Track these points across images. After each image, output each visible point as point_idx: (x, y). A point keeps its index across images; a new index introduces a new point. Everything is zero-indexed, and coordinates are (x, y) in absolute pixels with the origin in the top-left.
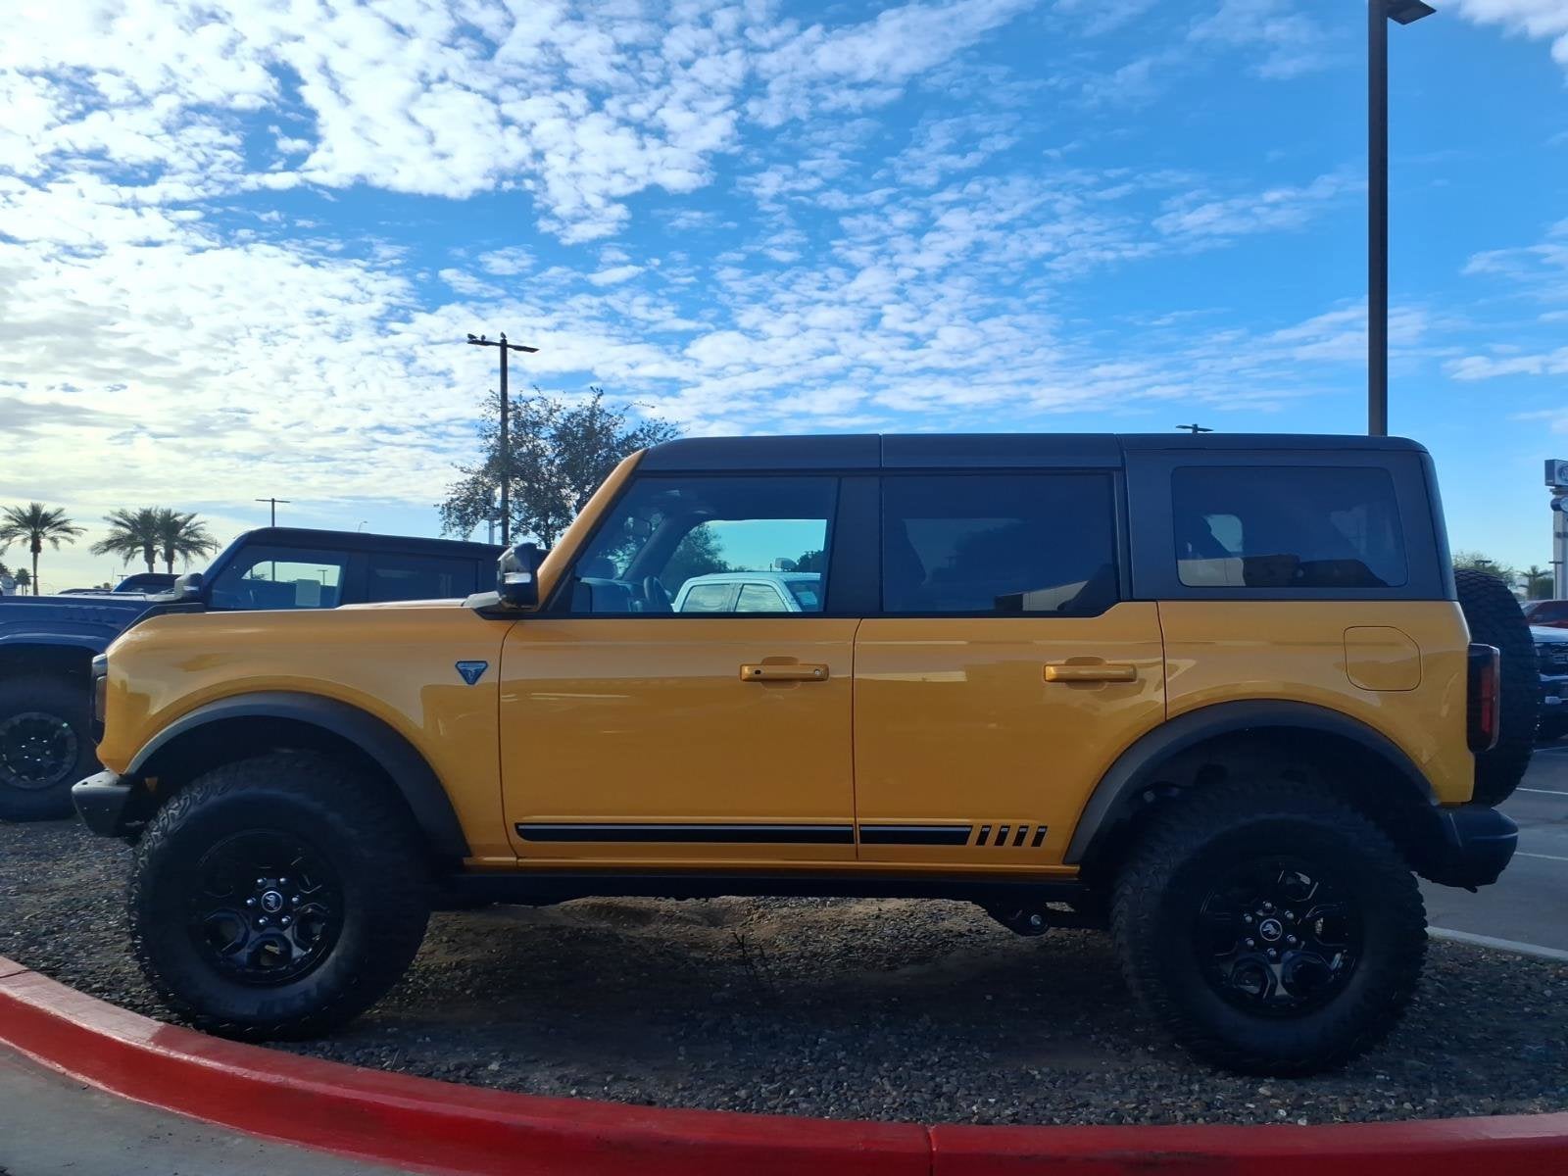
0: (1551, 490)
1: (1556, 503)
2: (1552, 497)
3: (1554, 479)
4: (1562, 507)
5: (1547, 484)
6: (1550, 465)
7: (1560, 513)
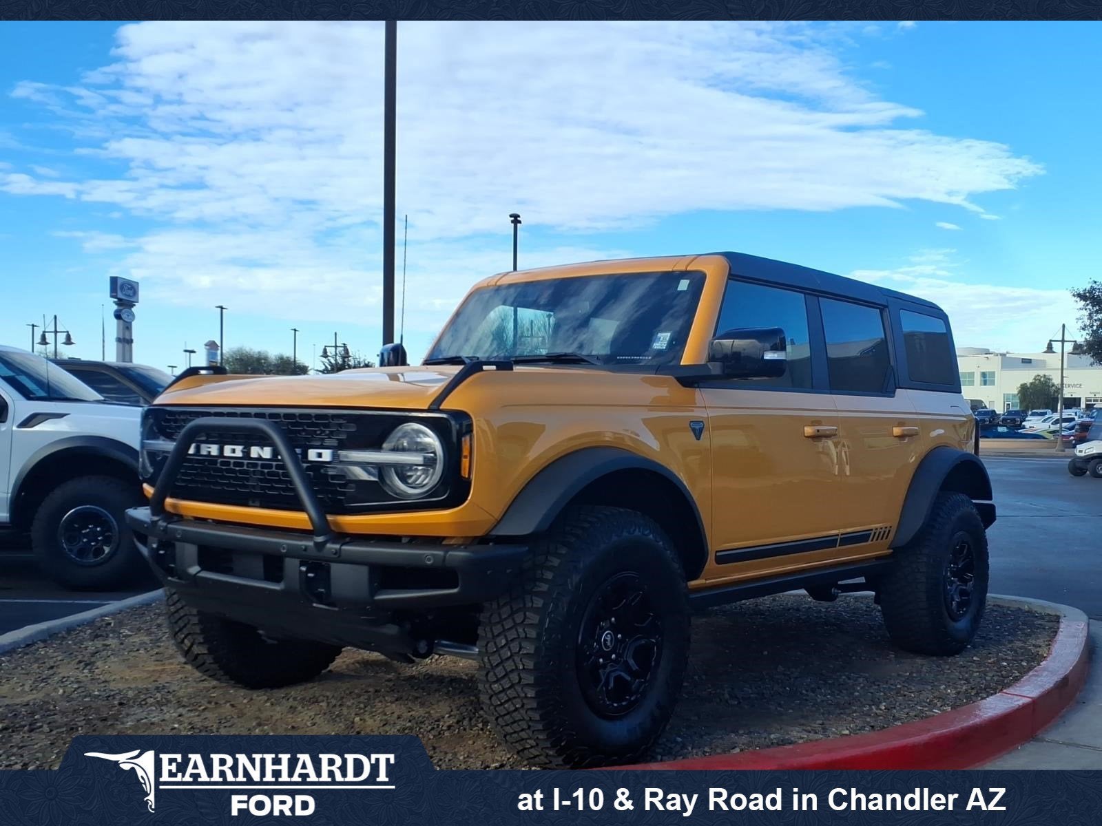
0: (114, 302)
1: (118, 313)
2: (115, 307)
3: (116, 292)
4: (123, 317)
5: (112, 297)
6: (114, 280)
7: (121, 321)
